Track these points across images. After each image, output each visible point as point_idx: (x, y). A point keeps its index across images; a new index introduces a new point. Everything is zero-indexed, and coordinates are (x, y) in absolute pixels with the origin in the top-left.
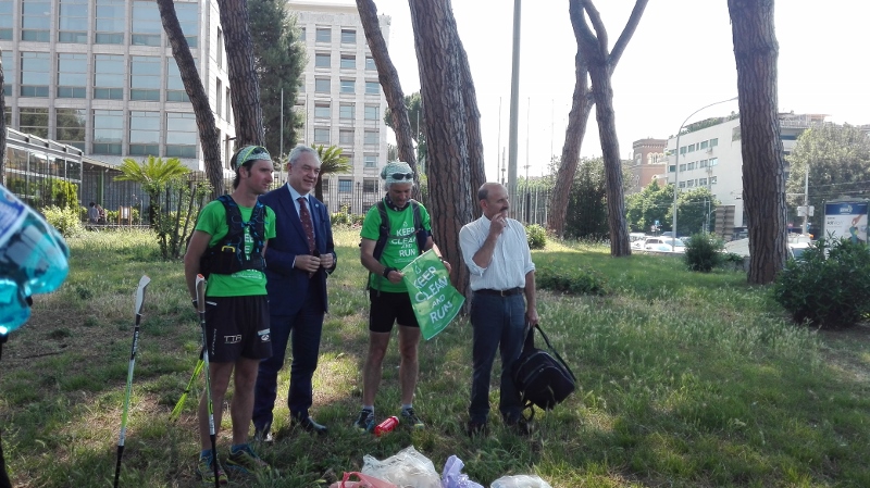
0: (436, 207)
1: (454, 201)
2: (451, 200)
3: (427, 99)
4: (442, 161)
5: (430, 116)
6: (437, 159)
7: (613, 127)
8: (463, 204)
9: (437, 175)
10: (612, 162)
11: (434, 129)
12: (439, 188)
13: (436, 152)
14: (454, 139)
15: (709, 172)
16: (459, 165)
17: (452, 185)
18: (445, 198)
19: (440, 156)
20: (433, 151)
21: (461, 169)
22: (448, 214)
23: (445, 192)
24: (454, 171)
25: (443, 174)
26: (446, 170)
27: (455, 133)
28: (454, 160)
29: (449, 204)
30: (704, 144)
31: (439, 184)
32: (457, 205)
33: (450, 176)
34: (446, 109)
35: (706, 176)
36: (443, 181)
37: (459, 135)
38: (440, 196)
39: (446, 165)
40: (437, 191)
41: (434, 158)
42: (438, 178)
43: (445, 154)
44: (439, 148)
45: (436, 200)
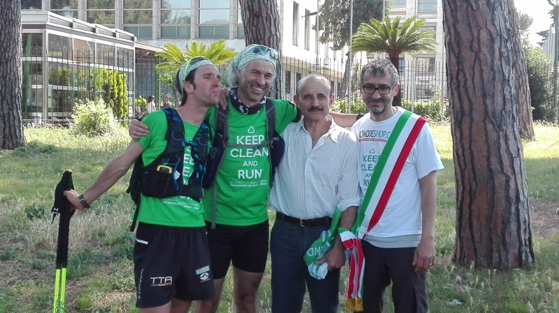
1: (484, 96)
2: (479, 93)
4: (465, 36)
6: (457, 34)
8: (499, 100)
12: (461, 78)
13: (456, 22)
16: (492, 40)
17: (481, 72)
18: (471, 91)
19: (462, 28)
20: (451, 21)
21: (496, 46)
22: (476, 116)
23: (469, 83)
24: (485, 50)
25: (468, 55)
26: (471, 48)
28: (484, 35)
29: (477, 100)
31: (460, 70)
32: (488, 102)
33: (477, 57)
36: (466, 65)
38: (462, 89)
39: (472, 42)
40: (458, 82)
41: (452, 31)
42: (459, 63)
43: (469, 25)
44: (459, 17)
45: (456, 95)
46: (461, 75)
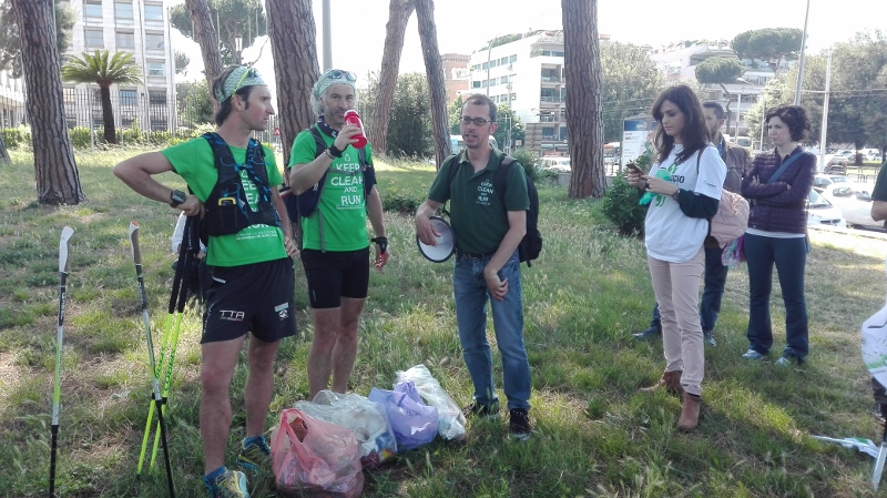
0: (289, 128)
2: (305, 120)
3: (274, 6)
4: (294, 78)
5: (278, 25)
6: (288, 75)
7: (435, 41)
9: (289, 92)
10: (436, 79)
11: (283, 41)
12: (291, 108)
13: (286, 67)
14: (305, 53)
15: (509, 88)
18: (299, 118)
19: (290, 71)
20: (282, 66)
23: (298, 112)
25: (295, 91)
27: (307, 46)
28: (307, 77)
30: (504, 60)
31: (291, 103)
34: (294, 17)
35: (506, 92)
36: (295, 99)
37: (310, 48)
38: (292, 116)
39: (299, 82)
40: (290, 111)
41: (284, 73)
42: (290, 97)
43: (296, 69)
44: (289, 62)
45: (288, 121)
46: (292, 106)
